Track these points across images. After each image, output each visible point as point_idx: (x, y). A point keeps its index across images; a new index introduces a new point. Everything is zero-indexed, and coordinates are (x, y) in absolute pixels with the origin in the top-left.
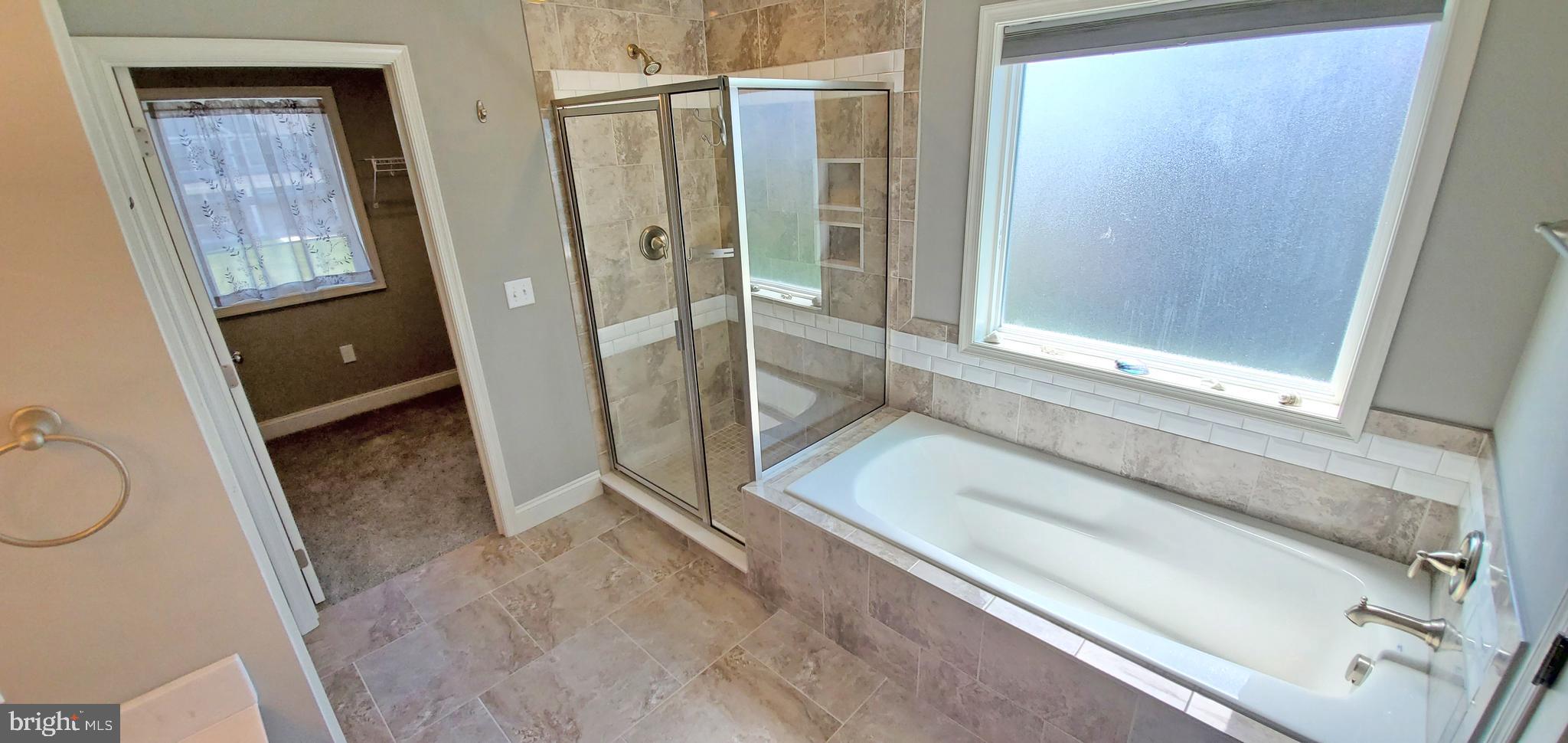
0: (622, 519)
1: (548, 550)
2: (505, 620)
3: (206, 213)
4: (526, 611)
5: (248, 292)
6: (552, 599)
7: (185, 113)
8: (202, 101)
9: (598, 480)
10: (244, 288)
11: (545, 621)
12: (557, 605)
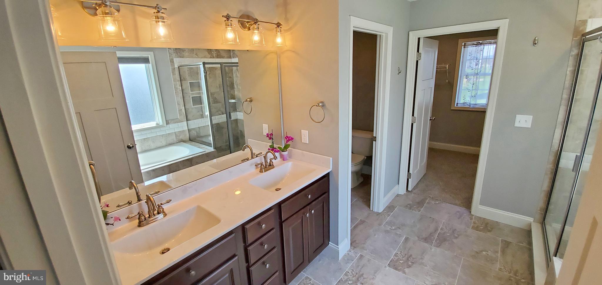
0: (523, 244)
1: (478, 227)
2: (436, 230)
3: (466, 77)
4: (444, 233)
5: (468, 104)
6: (456, 238)
7: (475, 46)
8: (481, 42)
9: (530, 222)
10: (467, 102)
11: (445, 240)
12: (455, 241)
